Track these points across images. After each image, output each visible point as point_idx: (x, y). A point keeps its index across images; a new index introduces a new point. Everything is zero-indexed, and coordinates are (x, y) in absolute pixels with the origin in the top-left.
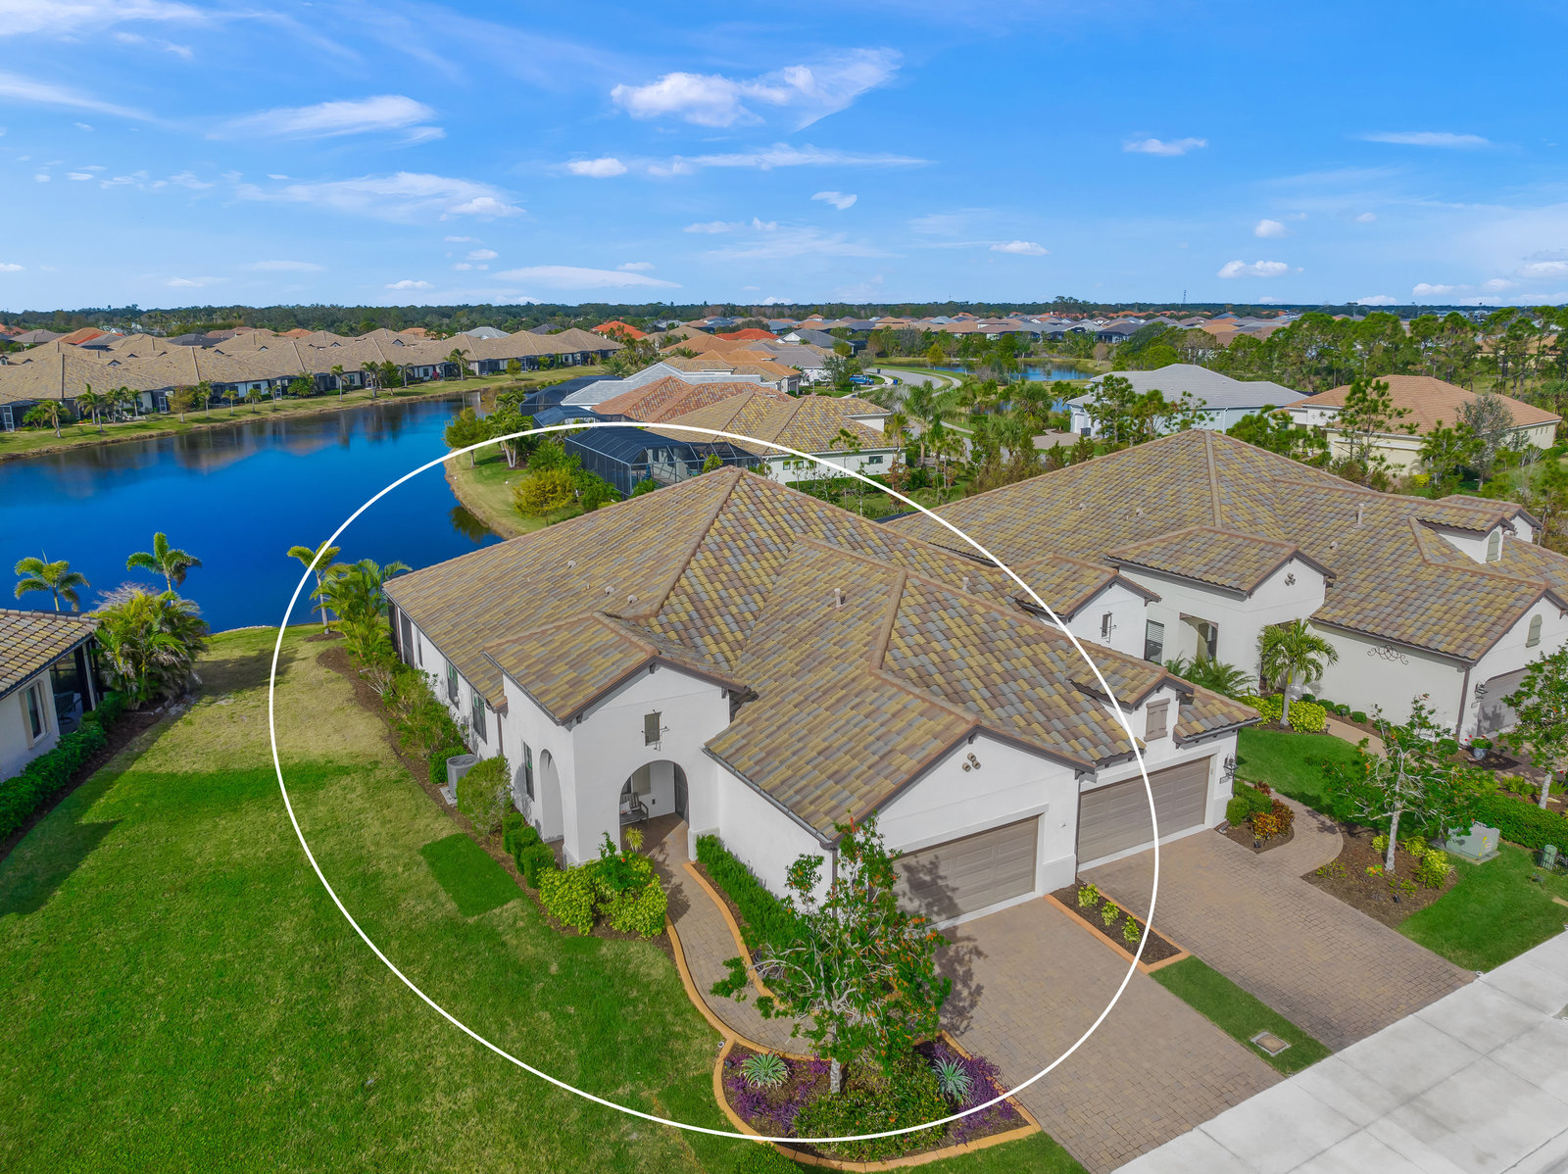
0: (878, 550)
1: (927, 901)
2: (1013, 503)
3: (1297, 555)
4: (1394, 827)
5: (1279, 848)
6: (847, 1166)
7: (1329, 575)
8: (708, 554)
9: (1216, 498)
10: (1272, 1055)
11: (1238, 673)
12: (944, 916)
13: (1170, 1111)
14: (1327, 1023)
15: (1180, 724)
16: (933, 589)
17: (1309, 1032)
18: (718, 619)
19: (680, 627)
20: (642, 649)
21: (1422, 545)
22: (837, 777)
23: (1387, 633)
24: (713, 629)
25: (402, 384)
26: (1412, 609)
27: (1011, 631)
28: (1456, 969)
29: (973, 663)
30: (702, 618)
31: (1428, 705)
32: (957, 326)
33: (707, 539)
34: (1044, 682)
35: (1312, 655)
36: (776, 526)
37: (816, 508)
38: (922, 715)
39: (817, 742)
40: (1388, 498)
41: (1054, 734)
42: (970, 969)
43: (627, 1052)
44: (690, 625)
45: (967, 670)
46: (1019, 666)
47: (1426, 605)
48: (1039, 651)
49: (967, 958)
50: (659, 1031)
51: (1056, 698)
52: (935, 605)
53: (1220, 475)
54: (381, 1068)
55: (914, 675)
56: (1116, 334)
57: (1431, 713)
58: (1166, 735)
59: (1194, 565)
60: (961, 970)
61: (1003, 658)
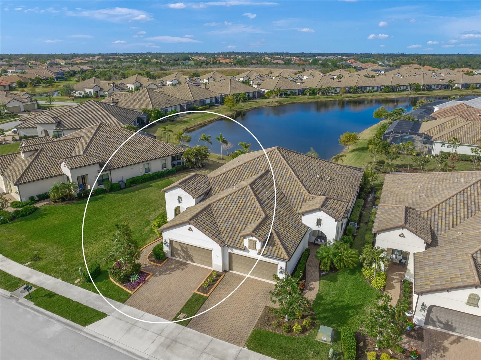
10: (178, 317)
12: (191, 261)
17: (192, 322)
25: (423, 91)
58: (256, 250)
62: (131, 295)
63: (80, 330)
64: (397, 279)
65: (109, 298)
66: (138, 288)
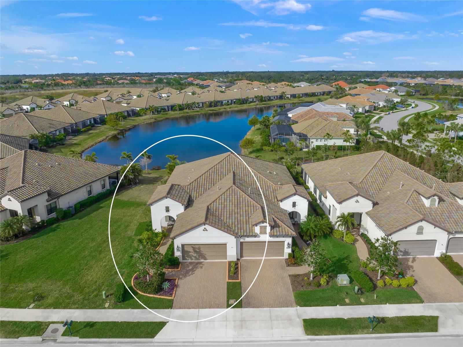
3: (358, 195)
10: (230, 304)
14: (249, 303)
15: (271, 232)
17: (243, 303)
21: (408, 198)
25: (265, 101)
36: (229, 168)
49: (198, 268)
52: (233, 194)
58: (266, 234)
60: (195, 269)
62: (173, 300)
63: (152, 342)
64: (355, 234)
65: (154, 309)
66: (174, 292)
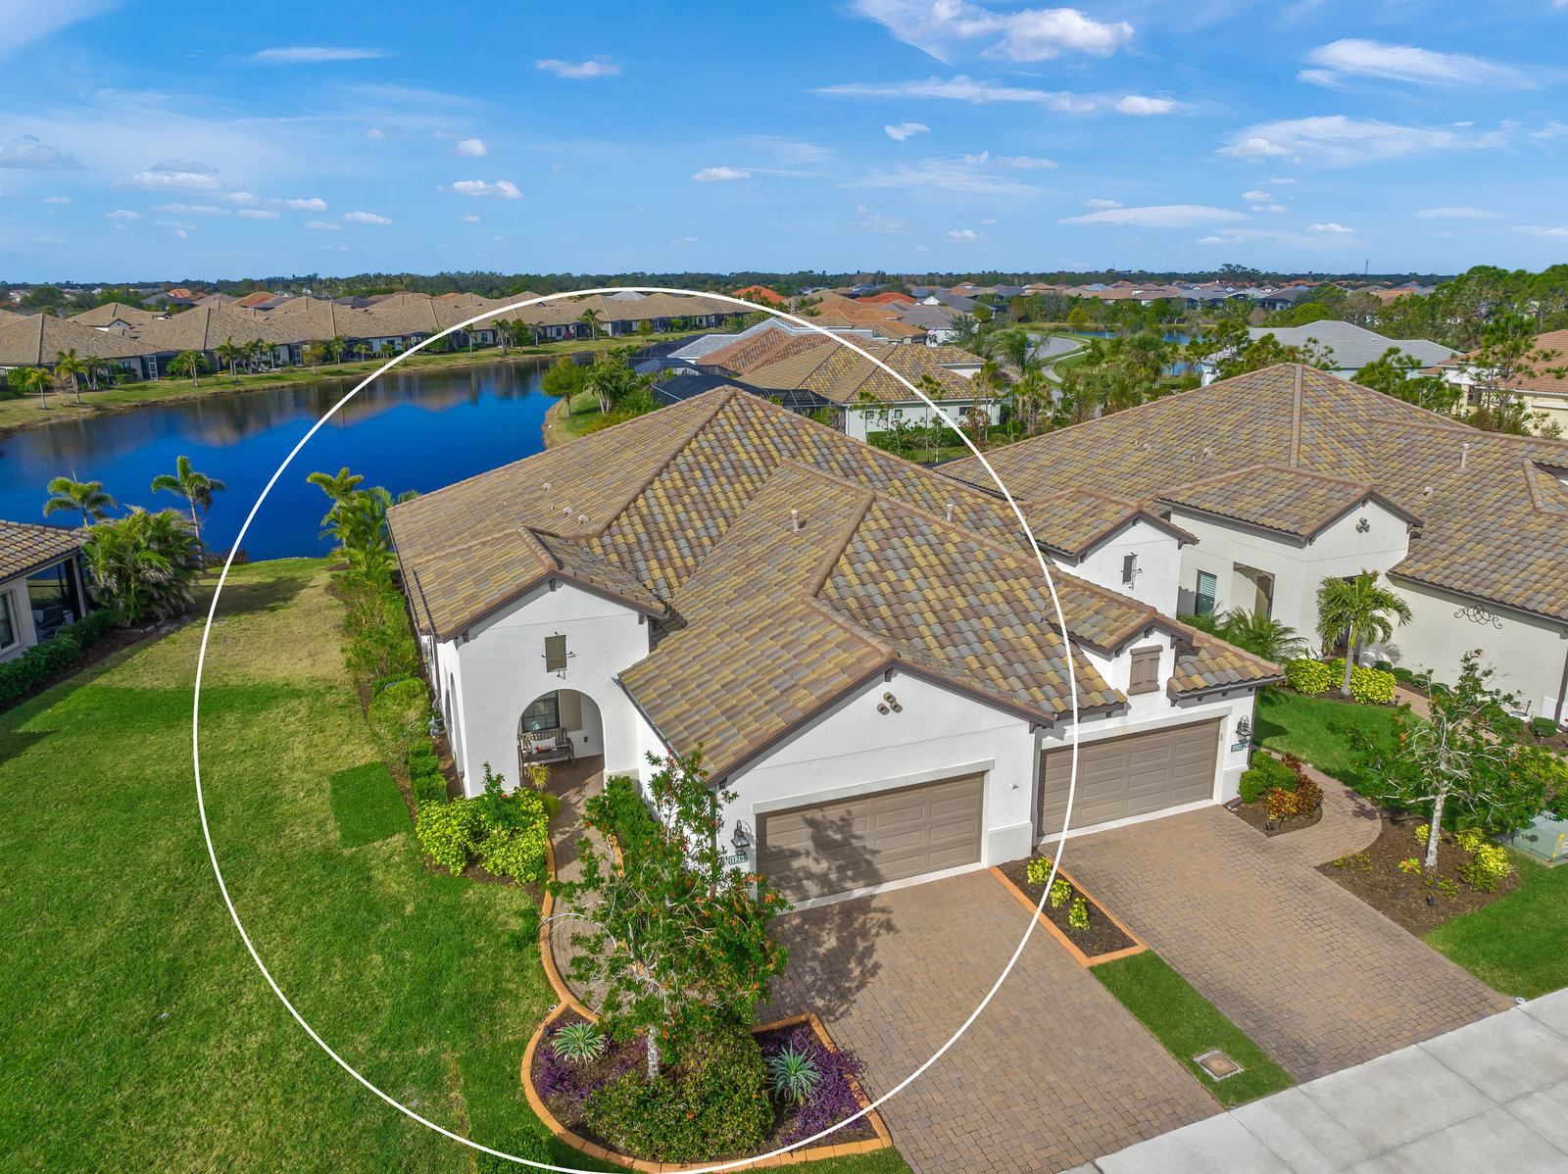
0: (874, 478)
1: (838, 863)
2: (1074, 445)
3: (1371, 496)
4: (1437, 814)
5: (1297, 832)
6: (639, 1165)
7: (1414, 523)
8: (676, 475)
9: (1295, 437)
10: (1216, 1079)
11: (1288, 630)
12: (861, 883)
13: (1064, 1138)
14: (1300, 1047)
15: (1176, 676)
16: (902, 513)
17: (1272, 1055)
18: (670, 543)
19: (623, 549)
20: (543, 564)
21: (1535, 491)
22: (732, 712)
23: (1477, 591)
24: (662, 554)
25: (533, 343)
26: (1512, 563)
27: (987, 564)
28: (1490, 993)
29: (930, 595)
30: (652, 541)
31: (1482, 664)
32: (1110, 294)
33: (680, 460)
34: (1014, 620)
35: (1379, 613)
36: (761, 448)
37: (811, 431)
38: (838, 646)
39: (727, 674)
40: (1502, 439)
41: (1013, 680)
42: (873, 945)
43: (447, 1005)
44: (636, 547)
45: (922, 604)
46: (987, 602)
47: (1530, 559)
48: (1016, 586)
49: (873, 931)
50: (489, 987)
51: (1026, 640)
52: (901, 531)
53: (1304, 413)
54: (182, 1002)
55: (854, 605)
56: (1280, 300)
57: (1487, 674)
58: (1157, 689)
59: (1249, 506)
60: (861, 945)
61: (969, 591)
62: (895, 1152)
